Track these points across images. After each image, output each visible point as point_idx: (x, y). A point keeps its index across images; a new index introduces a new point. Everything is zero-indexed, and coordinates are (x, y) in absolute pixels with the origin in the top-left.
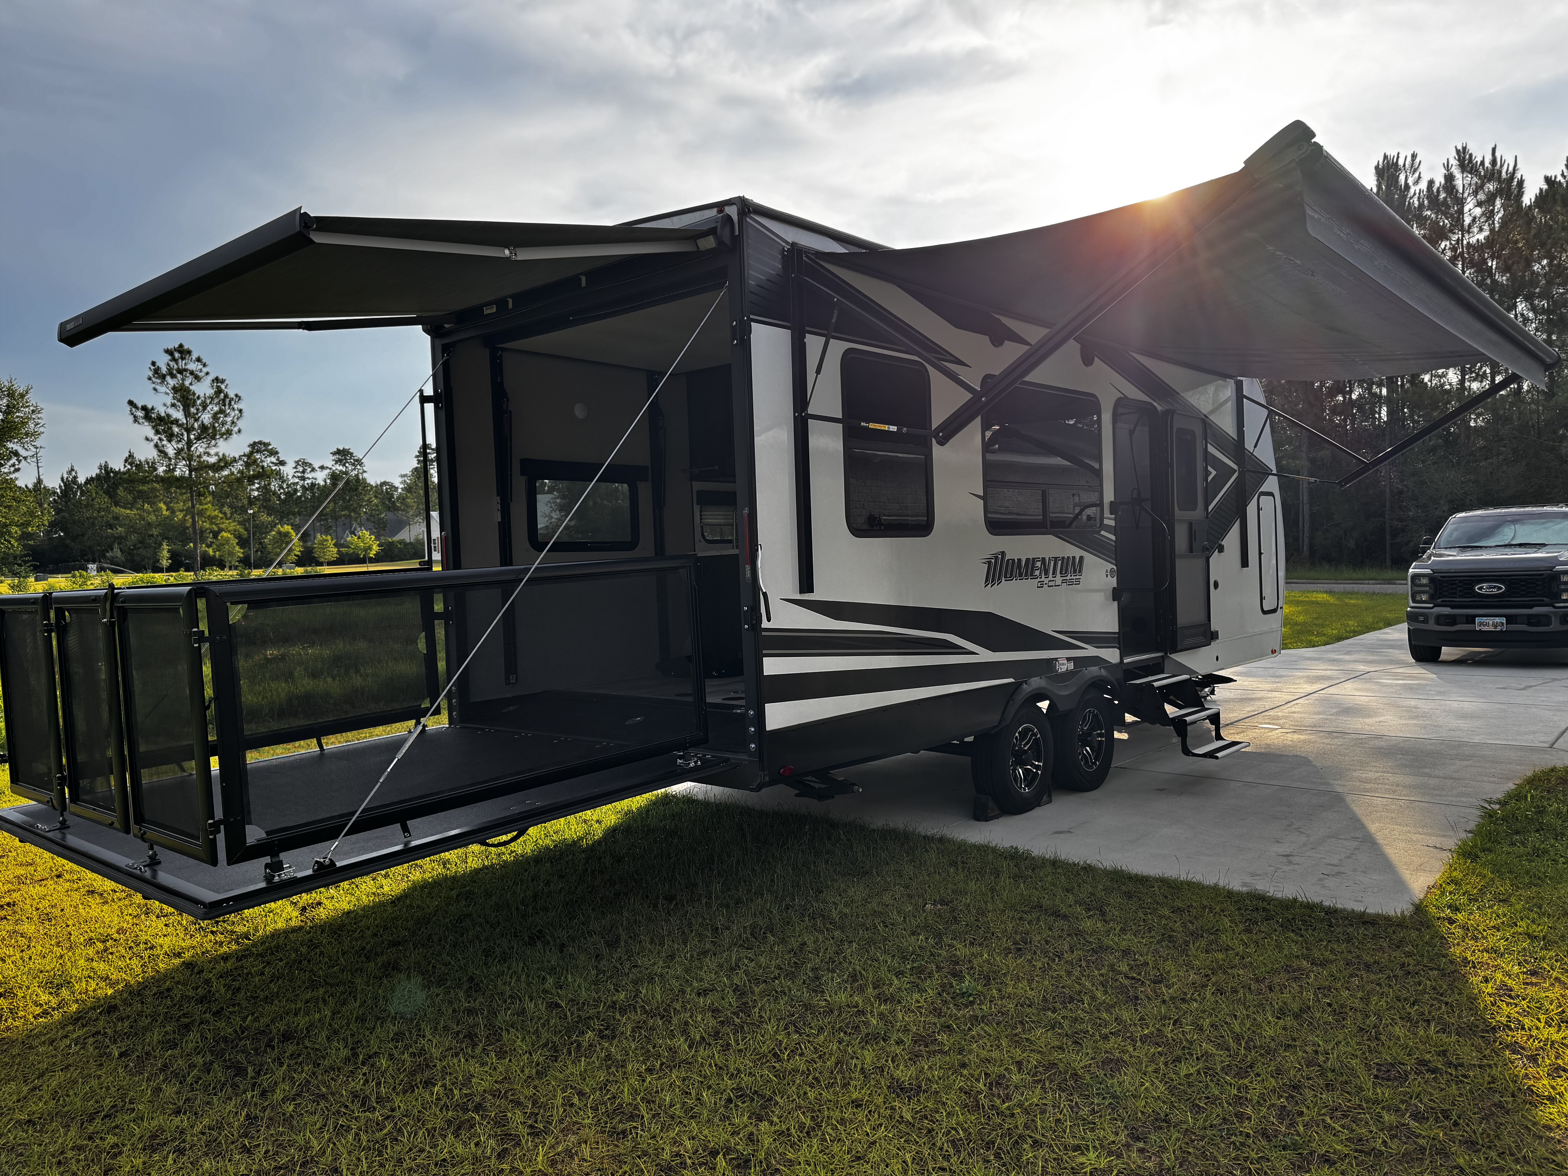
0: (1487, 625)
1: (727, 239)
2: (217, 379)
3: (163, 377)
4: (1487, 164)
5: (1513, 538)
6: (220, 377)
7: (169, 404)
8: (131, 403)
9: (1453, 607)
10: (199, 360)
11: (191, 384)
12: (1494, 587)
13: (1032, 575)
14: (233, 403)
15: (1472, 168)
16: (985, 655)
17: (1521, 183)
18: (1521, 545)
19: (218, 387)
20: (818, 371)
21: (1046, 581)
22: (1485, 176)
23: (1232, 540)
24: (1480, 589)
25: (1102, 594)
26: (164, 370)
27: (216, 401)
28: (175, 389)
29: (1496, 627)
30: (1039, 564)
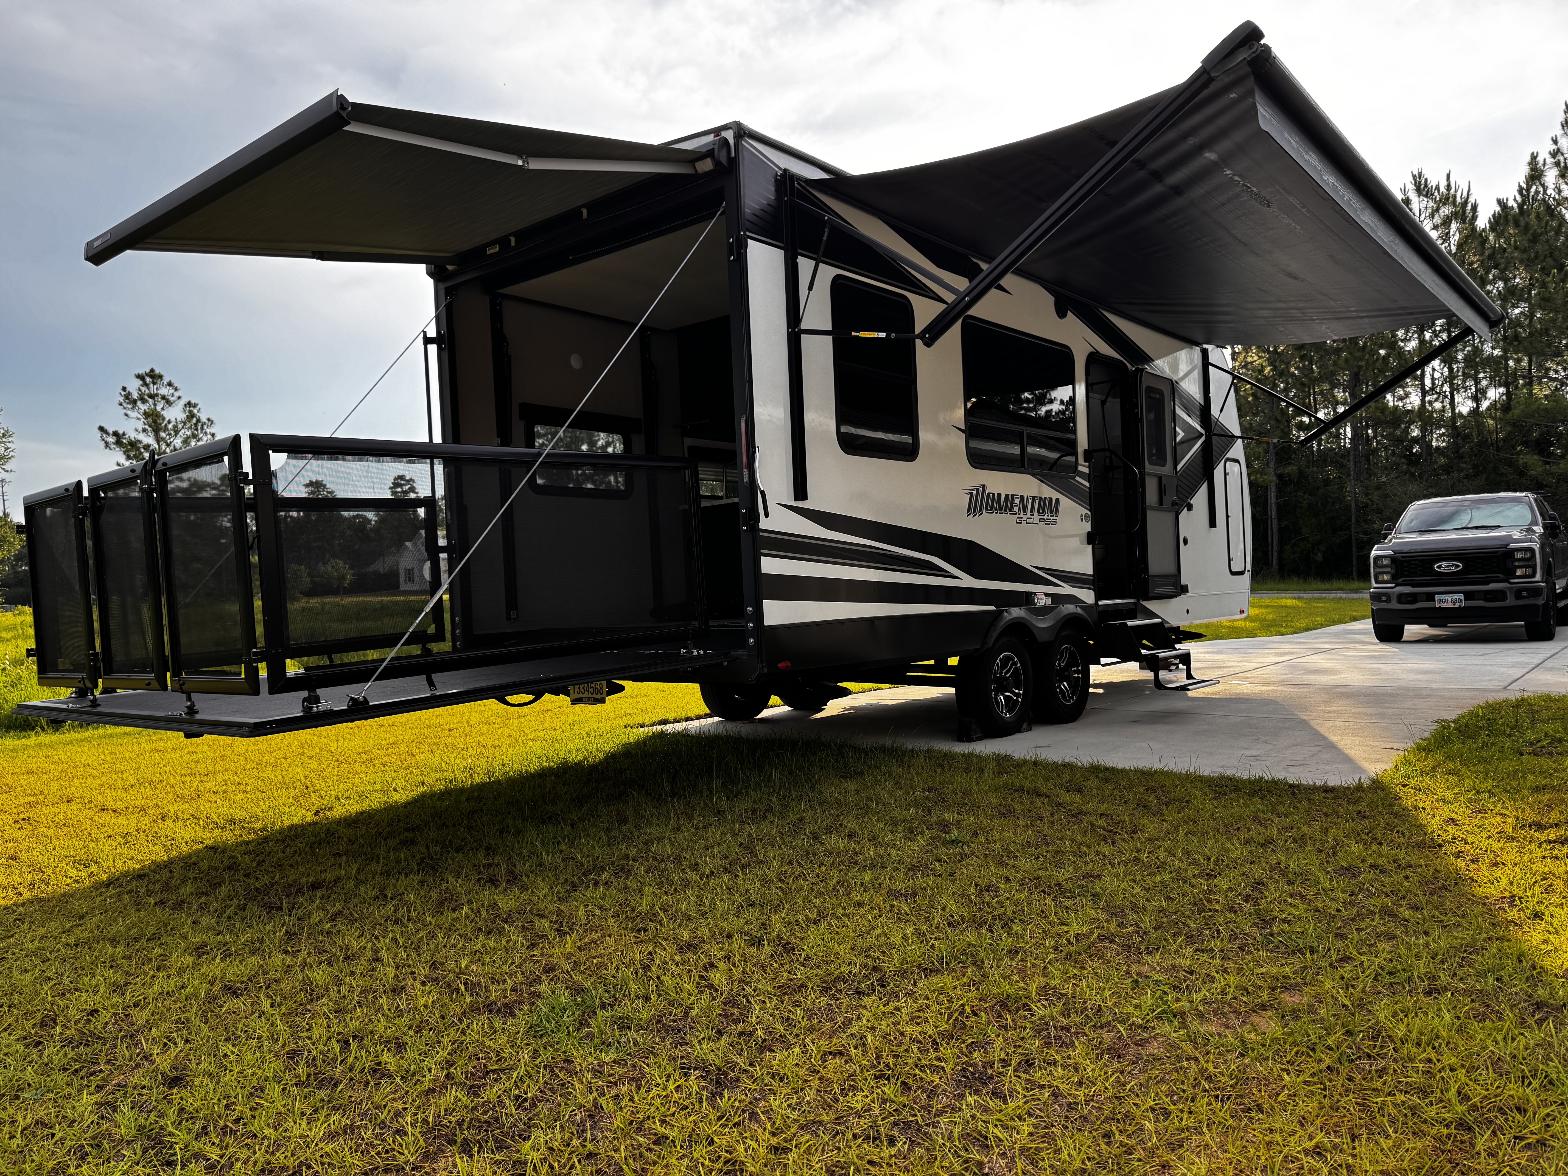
0: (1446, 601)
1: (724, 160)
2: (189, 404)
3: (134, 402)
4: (1443, 189)
5: (1469, 522)
6: (193, 402)
7: (140, 429)
8: (101, 429)
9: (1413, 587)
10: (170, 384)
11: (163, 409)
12: (1453, 565)
13: (1011, 510)
14: (205, 427)
15: (1428, 191)
16: (967, 581)
17: (1474, 208)
18: (1477, 528)
19: (190, 411)
20: (810, 288)
21: (1025, 518)
22: (1440, 200)
23: (1200, 499)
24: (1439, 567)
25: (1078, 538)
26: (135, 395)
27: (188, 425)
28: (146, 415)
29: (1454, 603)
30: (1017, 501)
